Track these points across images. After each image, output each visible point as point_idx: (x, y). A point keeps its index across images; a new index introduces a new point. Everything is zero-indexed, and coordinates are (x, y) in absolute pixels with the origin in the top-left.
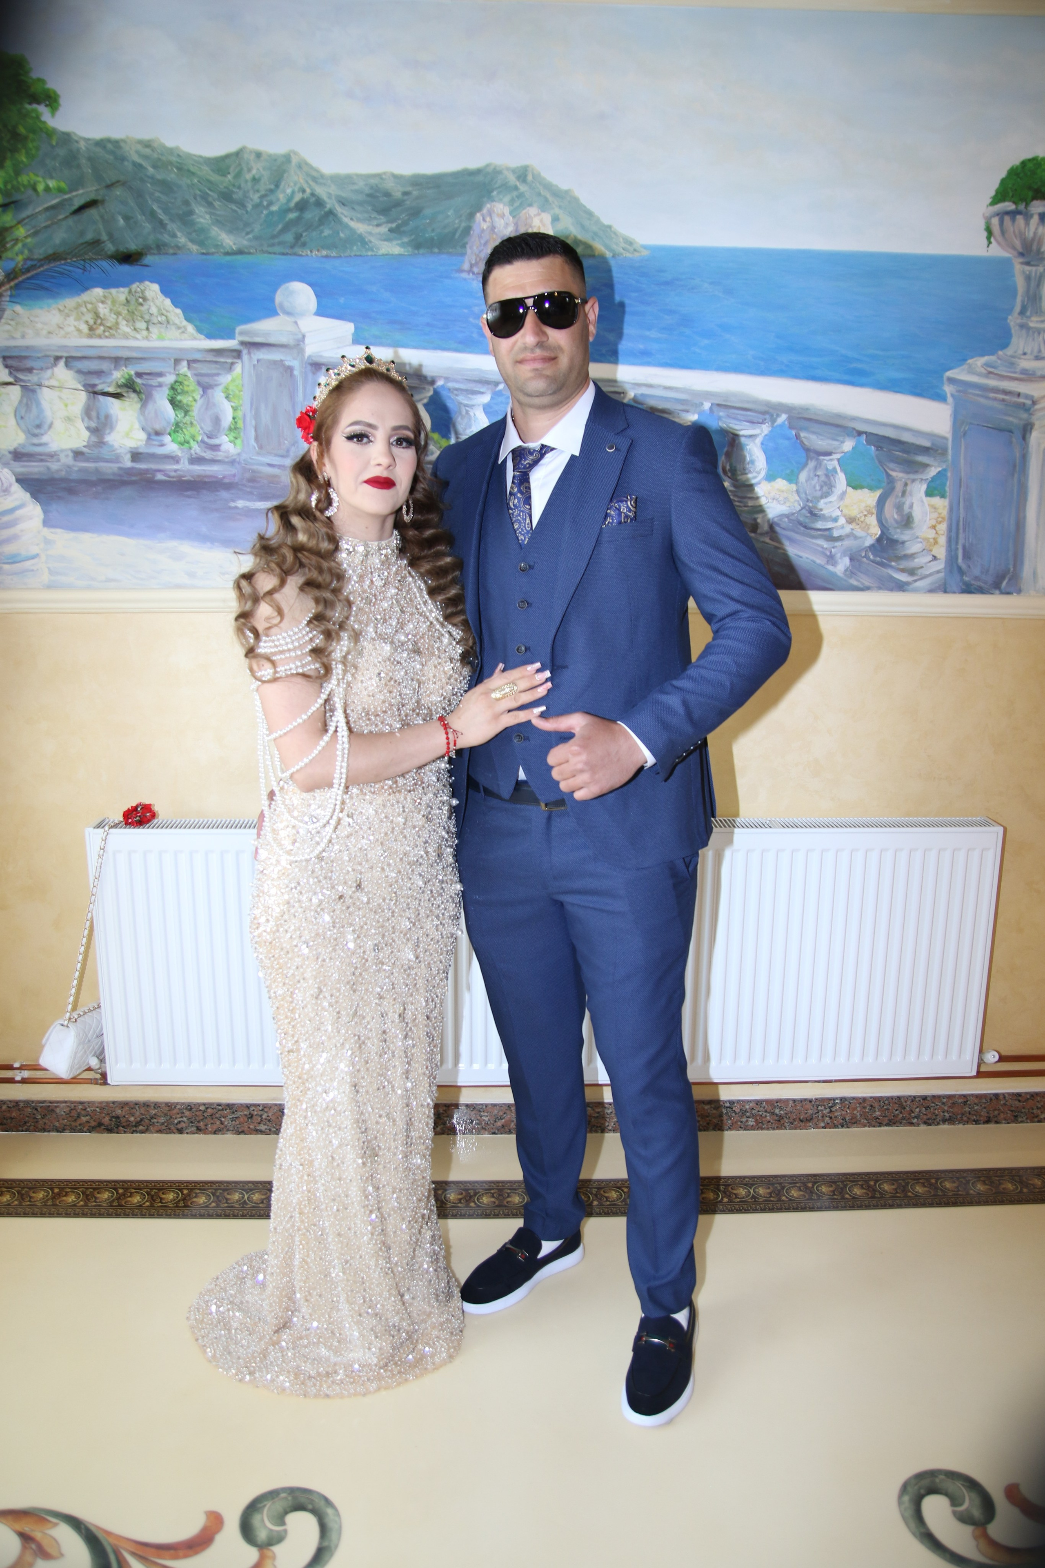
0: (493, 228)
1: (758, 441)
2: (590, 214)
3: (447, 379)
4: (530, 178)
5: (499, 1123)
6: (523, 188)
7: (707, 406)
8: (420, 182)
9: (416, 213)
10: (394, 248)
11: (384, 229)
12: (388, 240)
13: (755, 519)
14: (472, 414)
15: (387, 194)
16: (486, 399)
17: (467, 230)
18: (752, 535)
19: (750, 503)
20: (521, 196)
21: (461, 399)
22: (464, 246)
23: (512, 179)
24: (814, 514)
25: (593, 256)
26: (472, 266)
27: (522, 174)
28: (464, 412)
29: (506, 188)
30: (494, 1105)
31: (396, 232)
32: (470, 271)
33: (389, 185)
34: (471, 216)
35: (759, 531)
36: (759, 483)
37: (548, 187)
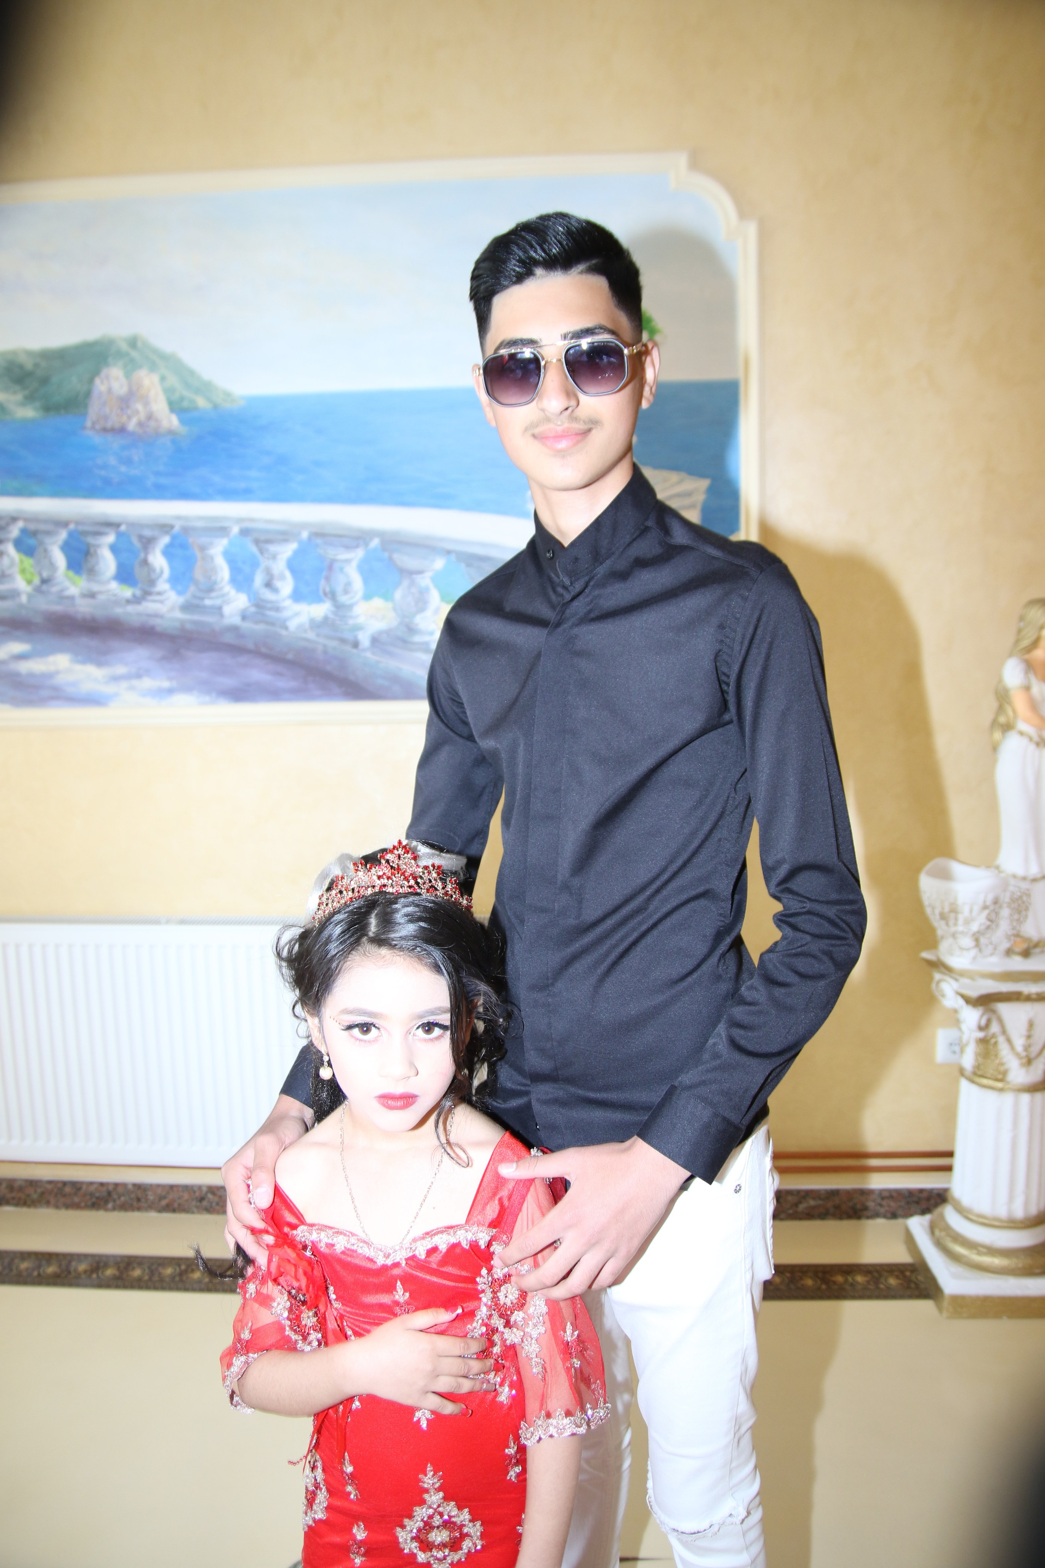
0: (110, 390)
1: (354, 564)
2: (192, 373)
3: (77, 523)
4: (139, 344)
5: (164, 1203)
6: (134, 354)
7: (305, 535)
8: (48, 355)
9: (45, 381)
10: (28, 413)
11: (19, 397)
12: (23, 404)
13: (356, 637)
14: (99, 551)
15: (21, 367)
16: (111, 538)
17: (88, 394)
18: (355, 651)
19: (351, 622)
20: (132, 360)
21: (91, 540)
22: (86, 406)
23: (124, 347)
24: (411, 630)
25: (196, 409)
26: (94, 423)
27: (133, 342)
28: (92, 550)
29: (120, 355)
30: (158, 1186)
31: (30, 399)
32: (93, 428)
33: (23, 359)
34: (91, 381)
35: (361, 647)
36: (356, 603)
37: (155, 351)
